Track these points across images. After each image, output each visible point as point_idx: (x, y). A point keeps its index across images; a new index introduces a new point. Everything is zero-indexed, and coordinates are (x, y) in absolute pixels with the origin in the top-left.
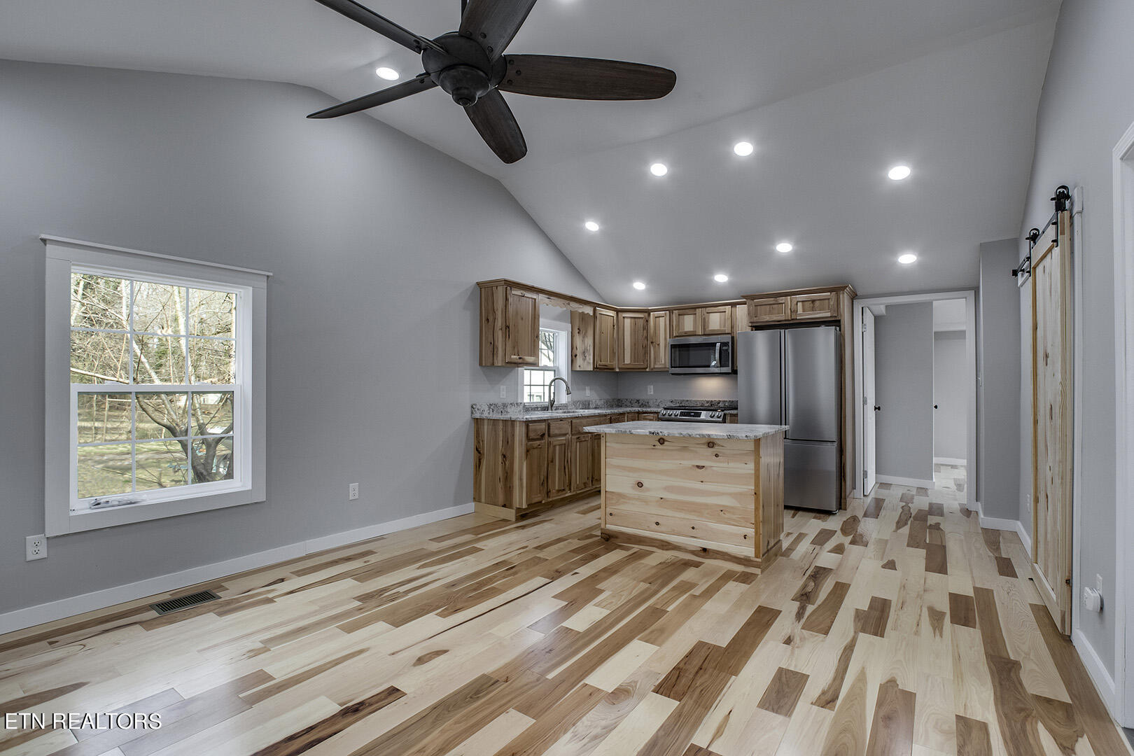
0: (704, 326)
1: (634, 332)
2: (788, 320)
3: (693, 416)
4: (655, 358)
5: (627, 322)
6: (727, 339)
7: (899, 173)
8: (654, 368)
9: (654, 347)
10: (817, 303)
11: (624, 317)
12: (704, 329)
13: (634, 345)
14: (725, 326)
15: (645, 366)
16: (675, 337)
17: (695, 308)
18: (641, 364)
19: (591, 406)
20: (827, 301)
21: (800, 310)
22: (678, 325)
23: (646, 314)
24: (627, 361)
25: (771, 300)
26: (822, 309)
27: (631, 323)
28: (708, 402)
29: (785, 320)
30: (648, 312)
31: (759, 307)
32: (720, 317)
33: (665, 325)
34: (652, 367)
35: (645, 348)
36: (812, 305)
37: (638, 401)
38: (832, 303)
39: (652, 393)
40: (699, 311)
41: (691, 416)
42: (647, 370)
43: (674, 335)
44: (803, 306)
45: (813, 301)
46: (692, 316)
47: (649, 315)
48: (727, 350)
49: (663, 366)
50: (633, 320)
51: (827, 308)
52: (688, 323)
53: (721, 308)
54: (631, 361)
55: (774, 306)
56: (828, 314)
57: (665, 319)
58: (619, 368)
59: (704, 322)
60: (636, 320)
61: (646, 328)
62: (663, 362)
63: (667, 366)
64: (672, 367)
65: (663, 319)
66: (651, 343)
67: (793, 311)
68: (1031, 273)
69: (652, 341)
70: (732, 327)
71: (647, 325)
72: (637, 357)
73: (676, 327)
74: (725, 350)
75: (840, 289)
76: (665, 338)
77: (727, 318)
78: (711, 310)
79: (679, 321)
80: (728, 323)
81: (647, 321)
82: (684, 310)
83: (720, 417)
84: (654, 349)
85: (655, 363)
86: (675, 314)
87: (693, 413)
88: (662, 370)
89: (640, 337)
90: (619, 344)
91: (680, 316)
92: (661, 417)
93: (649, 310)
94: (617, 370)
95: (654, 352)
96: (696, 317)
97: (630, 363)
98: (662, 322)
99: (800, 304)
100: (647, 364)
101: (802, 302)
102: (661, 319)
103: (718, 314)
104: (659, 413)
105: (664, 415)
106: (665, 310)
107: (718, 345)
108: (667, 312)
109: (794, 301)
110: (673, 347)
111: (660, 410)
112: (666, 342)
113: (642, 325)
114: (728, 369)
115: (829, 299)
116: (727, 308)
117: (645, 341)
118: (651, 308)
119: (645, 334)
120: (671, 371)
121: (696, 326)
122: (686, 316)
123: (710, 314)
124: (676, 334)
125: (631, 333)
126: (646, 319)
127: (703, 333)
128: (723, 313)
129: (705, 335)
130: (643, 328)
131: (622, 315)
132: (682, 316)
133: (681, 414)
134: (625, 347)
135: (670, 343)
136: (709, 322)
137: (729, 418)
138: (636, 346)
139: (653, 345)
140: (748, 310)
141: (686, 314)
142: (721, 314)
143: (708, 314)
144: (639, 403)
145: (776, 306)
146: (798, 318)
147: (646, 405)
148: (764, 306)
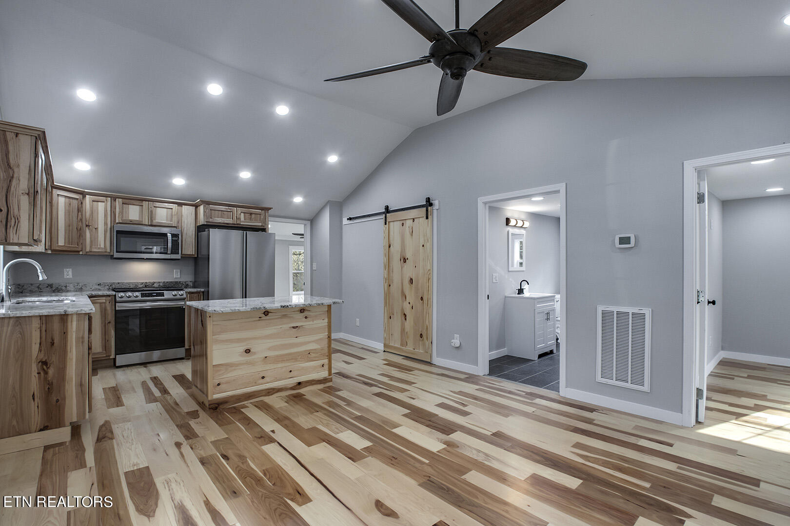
0: (151, 218)
1: (68, 213)
2: (235, 224)
4: (91, 242)
5: (62, 200)
6: (175, 231)
8: (91, 252)
9: (91, 232)
10: (253, 216)
11: (58, 195)
12: (152, 221)
13: (68, 226)
14: (172, 221)
15: (79, 249)
16: (117, 223)
17: (142, 200)
18: (74, 247)
20: (259, 215)
21: (242, 219)
23: (81, 196)
24: (61, 242)
25: (223, 208)
26: (256, 220)
27: (65, 203)
28: (142, 283)
29: (233, 224)
30: (83, 194)
32: (167, 213)
33: (106, 211)
34: (88, 249)
35: (80, 230)
36: (250, 216)
38: (262, 217)
40: (145, 204)
41: (154, 296)
42: (81, 253)
43: (117, 221)
44: (245, 216)
45: (251, 214)
46: (138, 207)
47: (84, 197)
48: (177, 240)
49: (103, 250)
50: (67, 199)
52: (134, 213)
53: (171, 205)
54: (65, 243)
55: (224, 212)
56: (260, 224)
57: (106, 204)
58: (52, 251)
59: (152, 215)
60: (71, 200)
61: (80, 210)
62: (102, 246)
63: (108, 250)
64: (117, 252)
65: (103, 204)
66: (87, 226)
67: (240, 219)
68: (386, 224)
69: (87, 224)
70: (178, 222)
71: (82, 207)
72: (72, 239)
73: (119, 214)
74: (175, 240)
75: (267, 209)
76: (106, 224)
77: (173, 214)
78: (158, 204)
79: (123, 209)
80: (175, 219)
81: (82, 203)
82: (130, 199)
83: (182, 295)
84: (90, 233)
85: (90, 247)
86: (118, 202)
87: (155, 293)
88: (102, 254)
89: (75, 219)
90: (53, 223)
91: (124, 205)
92: (118, 299)
93: (85, 191)
94: (50, 252)
95: (90, 235)
96: (142, 208)
97: (63, 244)
98: (101, 206)
99: (242, 214)
100: (80, 247)
101: (244, 213)
102: (99, 203)
103: (166, 209)
104: (115, 295)
105: (122, 297)
106: (106, 196)
107: (169, 236)
108: (109, 198)
109: (239, 212)
110: (118, 232)
111: (114, 293)
112: (107, 227)
113: (77, 206)
114: (178, 256)
115: (260, 214)
116: (174, 206)
117: (80, 223)
118: (86, 191)
119: (80, 216)
120: (116, 255)
121: (142, 217)
122: (130, 206)
123: (157, 208)
124: (119, 221)
125: (65, 213)
126: (81, 200)
127: (150, 224)
128: (171, 210)
129: (151, 225)
130: (78, 210)
131: (56, 192)
132: (127, 206)
133: (143, 295)
134: (59, 227)
135: (111, 229)
136: (155, 214)
137: (188, 295)
138: (71, 228)
139: (89, 229)
140: (204, 212)
141: (131, 203)
142: (168, 209)
143: (155, 208)
144: (51, 287)
145: (226, 212)
146: (241, 224)
147: (62, 290)
148: (217, 211)
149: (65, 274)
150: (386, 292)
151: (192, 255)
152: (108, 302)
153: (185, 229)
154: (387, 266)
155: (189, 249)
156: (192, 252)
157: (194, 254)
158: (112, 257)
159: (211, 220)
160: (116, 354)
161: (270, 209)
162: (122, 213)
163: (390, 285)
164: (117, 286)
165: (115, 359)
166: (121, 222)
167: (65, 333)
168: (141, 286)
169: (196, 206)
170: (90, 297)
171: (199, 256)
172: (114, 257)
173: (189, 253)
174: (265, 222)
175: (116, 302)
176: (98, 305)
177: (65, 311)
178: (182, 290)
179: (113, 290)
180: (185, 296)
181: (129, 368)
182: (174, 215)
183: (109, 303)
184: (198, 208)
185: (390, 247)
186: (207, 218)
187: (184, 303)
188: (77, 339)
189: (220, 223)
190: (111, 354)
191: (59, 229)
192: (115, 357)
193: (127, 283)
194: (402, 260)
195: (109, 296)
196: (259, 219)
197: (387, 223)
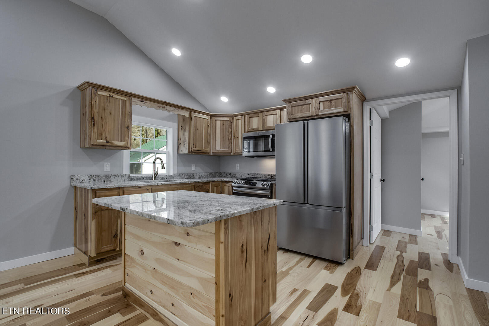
0: (264, 124)
1: (223, 129)
2: (313, 116)
3: (252, 185)
4: (236, 146)
5: (218, 123)
8: (236, 153)
9: (236, 139)
10: (333, 102)
11: (216, 120)
12: (264, 126)
13: (222, 138)
15: (230, 151)
17: (259, 113)
18: (227, 150)
19: (195, 177)
20: (340, 100)
21: (321, 108)
22: (249, 124)
23: (231, 118)
24: (218, 148)
25: (302, 102)
26: (336, 106)
27: (221, 124)
29: (311, 116)
31: (294, 108)
32: (274, 118)
33: (242, 125)
34: (234, 152)
35: (230, 139)
36: (329, 104)
37: (230, 174)
38: (344, 101)
39: (239, 169)
40: (261, 114)
41: (250, 185)
42: (232, 154)
43: (247, 131)
44: (324, 105)
45: (331, 101)
46: (257, 118)
47: (233, 119)
49: (241, 151)
50: (222, 122)
51: (341, 105)
52: (255, 123)
53: (274, 112)
54: (220, 149)
55: (304, 106)
56: (341, 110)
57: (242, 121)
58: (212, 153)
59: (264, 122)
60: (224, 122)
61: (231, 127)
62: (240, 149)
67: (318, 109)
69: (234, 136)
71: (231, 125)
72: (225, 145)
74: (274, 140)
78: (268, 113)
79: (249, 122)
80: (278, 122)
82: (252, 114)
84: (235, 141)
85: (235, 149)
88: (240, 154)
89: (227, 133)
90: (213, 137)
91: (250, 118)
95: (235, 143)
96: (259, 118)
98: (240, 123)
99: (321, 104)
100: (230, 150)
101: (323, 101)
102: (239, 121)
107: (271, 136)
108: (243, 116)
109: (318, 102)
110: (244, 138)
113: (228, 125)
115: (342, 98)
116: (278, 112)
117: (230, 135)
118: (233, 114)
119: (230, 131)
121: (259, 125)
122: (253, 118)
123: (268, 116)
125: (221, 130)
126: (231, 121)
127: (263, 129)
128: (276, 115)
130: (229, 127)
132: (251, 118)
136: (267, 121)
138: (224, 139)
141: (253, 116)
142: (274, 115)
143: (266, 116)
144: (231, 175)
145: (305, 106)
146: (320, 114)
147: (234, 176)
148: (297, 107)
149: (236, 167)
152: (231, 186)
159: (292, 117)
161: (355, 88)
174: (346, 106)
176: (227, 187)
180: (269, 186)
182: (278, 119)
186: (289, 115)
189: (300, 118)
191: (217, 140)
195: (231, 182)
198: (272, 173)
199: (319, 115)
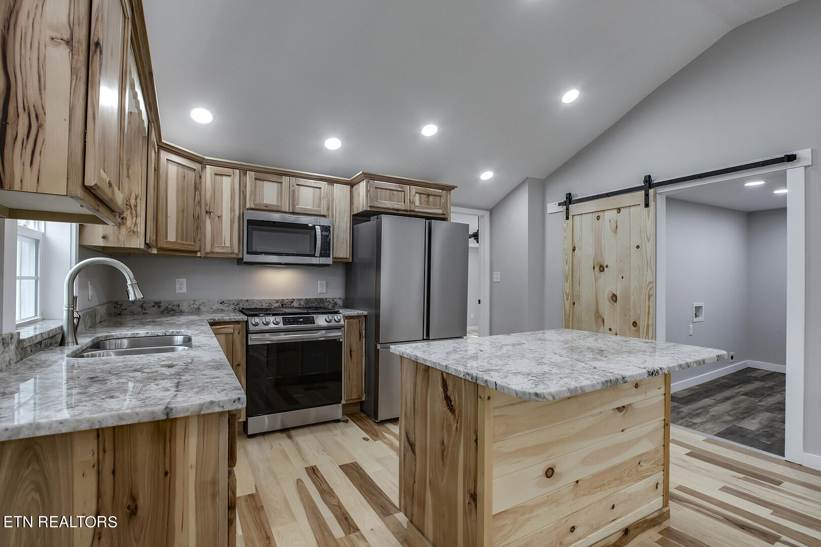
0: (293, 201)
1: (181, 190)
2: (407, 211)
4: (213, 237)
5: (172, 170)
6: (325, 222)
7: (571, 96)
8: (212, 252)
9: (212, 221)
10: (431, 198)
11: (168, 159)
12: (294, 205)
13: (182, 211)
14: (319, 206)
15: (197, 249)
16: (248, 209)
17: (281, 175)
18: (189, 244)
20: (439, 198)
21: (417, 203)
22: (254, 193)
23: (200, 166)
24: (172, 237)
25: (392, 186)
26: (435, 205)
27: (177, 174)
28: (277, 301)
29: (405, 210)
30: (203, 163)
32: (314, 194)
33: (233, 190)
34: (208, 249)
35: (197, 219)
36: (427, 199)
37: (158, 304)
38: (443, 201)
39: (185, 291)
40: (285, 180)
41: (301, 323)
42: (199, 254)
43: (248, 206)
44: (420, 198)
45: (429, 195)
46: (275, 185)
47: (203, 168)
48: (328, 236)
49: (230, 251)
50: (181, 169)
52: (270, 193)
53: (315, 183)
54: (177, 238)
55: (393, 193)
56: (440, 211)
57: (233, 180)
58: (159, 249)
59: (293, 196)
60: (186, 171)
61: (197, 187)
62: (228, 244)
63: (236, 251)
64: (248, 253)
65: (229, 179)
66: (207, 212)
67: (412, 202)
68: (567, 218)
69: (208, 211)
70: (328, 209)
71: (201, 182)
72: (187, 233)
73: (250, 194)
74: (325, 235)
75: (448, 188)
76: (232, 210)
77: (322, 196)
78: (302, 181)
79: (255, 188)
80: (324, 204)
81: (200, 177)
82: (265, 173)
83: (339, 321)
84: (211, 223)
85: (211, 245)
86: (250, 176)
87: (301, 318)
88: (226, 256)
89: (191, 201)
90: (160, 206)
91: (258, 182)
92: (251, 328)
93: (204, 159)
94: (155, 251)
95: (212, 227)
96: (281, 186)
97: (175, 240)
98: (226, 181)
99: (417, 195)
100: (198, 245)
101: (420, 194)
102: (224, 178)
103: (312, 189)
104: (247, 322)
105: (256, 325)
106: (233, 167)
107: (318, 229)
108: (238, 171)
109: (413, 192)
110: (250, 222)
111: (245, 318)
112: (234, 215)
113: (193, 181)
114: (329, 261)
115: (441, 196)
116: (323, 184)
117: (198, 209)
118: (206, 158)
119: (197, 197)
120: (248, 258)
121: (281, 200)
122: (265, 183)
123: (301, 187)
124: (250, 206)
125: (177, 190)
126: (199, 173)
127: (291, 211)
128: (318, 189)
129: (293, 213)
130: (195, 186)
131: (164, 155)
132: (261, 182)
133: (286, 322)
134: (169, 212)
135: (239, 217)
136: (298, 198)
137: (346, 320)
138: (185, 214)
139: (210, 217)
140: (368, 191)
141: (267, 179)
142: (315, 189)
143: (298, 187)
144: (159, 307)
145: (396, 192)
146: (416, 210)
147: (173, 310)
148: (383, 190)
149: (178, 286)
150: (568, 312)
151: (346, 258)
152: (236, 333)
153: (337, 220)
154: (570, 277)
155: (342, 249)
156: (347, 255)
157: (348, 257)
158: (240, 261)
159: (376, 204)
160: (248, 416)
161: (453, 188)
162: (255, 194)
163: (574, 304)
164: (246, 306)
165: (245, 424)
166: (253, 207)
167: (166, 474)
168: (276, 305)
169: (352, 184)
170: (213, 324)
171: (355, 260)
172: (244, 261)
173: (342, 256)
174: (445, 207)
175: (248, 332)
176: (223, 337)
177: (168, 410)
178: (337, 313)
179: (242, 311)
180: (342, 322)
181: (266, 437)
182: (323, 198)
183: (239, 333)
184: (354, 187)
185: (574, 250)
186: (372, 200)
187: (340, 334)
188: (200, 486)
189: (388, 208)
190: (241, 415)
191: (168, 215)
192: (247, 419)
193: (258, 301)
194: (597, 269)
195: (238, 322)
196: (439, 204)
197: (570, 217)
198: (285, 298)
199: (414, 211)
